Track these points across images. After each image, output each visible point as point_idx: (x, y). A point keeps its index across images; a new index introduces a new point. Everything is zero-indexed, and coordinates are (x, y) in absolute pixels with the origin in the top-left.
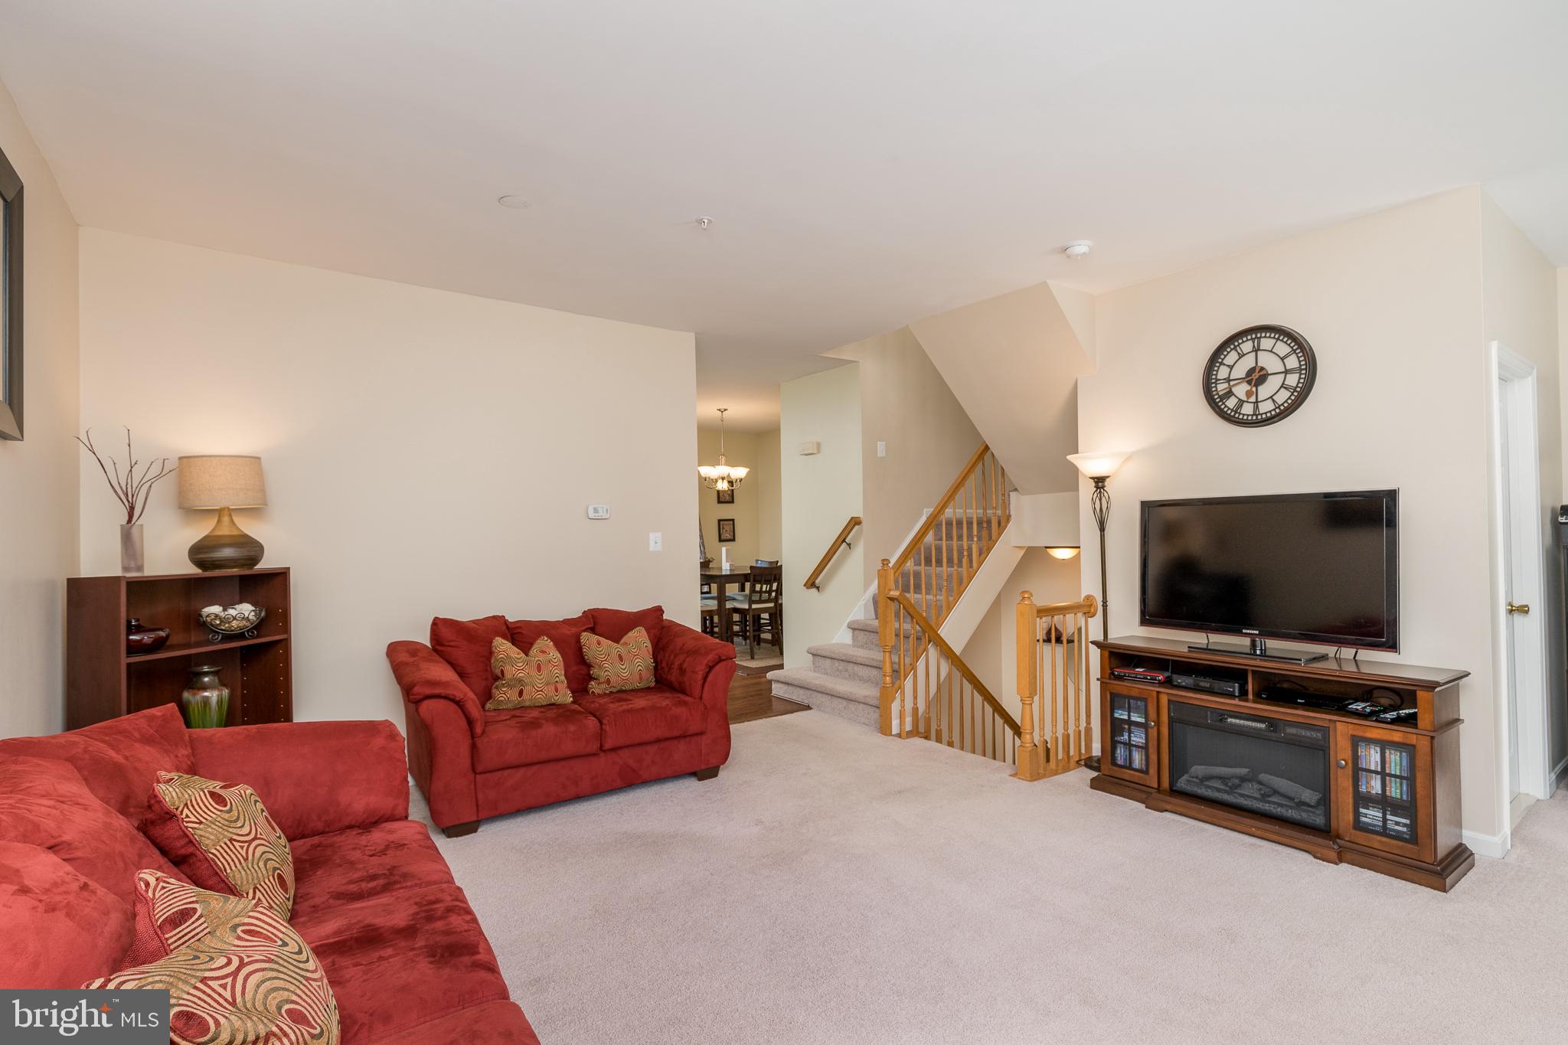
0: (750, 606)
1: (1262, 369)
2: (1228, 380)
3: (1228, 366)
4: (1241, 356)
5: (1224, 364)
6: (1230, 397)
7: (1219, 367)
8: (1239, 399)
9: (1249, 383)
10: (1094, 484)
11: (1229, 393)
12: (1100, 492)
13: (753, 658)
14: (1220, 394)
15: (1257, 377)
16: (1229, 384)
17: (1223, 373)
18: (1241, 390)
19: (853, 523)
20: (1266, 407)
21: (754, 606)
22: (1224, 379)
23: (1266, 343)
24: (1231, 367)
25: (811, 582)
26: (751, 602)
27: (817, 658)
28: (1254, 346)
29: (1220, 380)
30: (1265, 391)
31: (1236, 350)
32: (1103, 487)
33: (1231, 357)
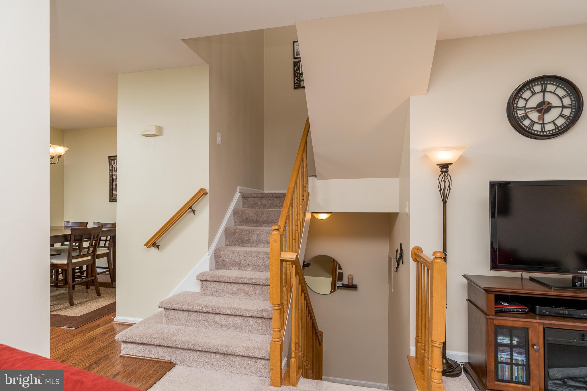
0: (69, 260)
1: (549, 103)
2: (525, 108)
3: (525, 99)
4: (534, 93)
5: (522, 98)
6: (526, 119)
7: (519, 99)
8: (532, 121)
9: (539, 111)
10: (440, 169)
11: (526, 117)
12: (445, 175)
13: (72, 304)
14: (519, 116)
15: (546, 108)
16: (525, 111)
17: (521, 103)
18: (534, 116)
19: (202, 193)
20: (549, 127)
21: (73, 261)
22: (522, 107)
23: (550, 88)
24: (527, 100)
25: (153, 242)
26: (70, 258)
27: (170, 312)
28: (542, 89)
29: (519, 107)
30: (549, 117)
31: (531, 90)
32: (447, 172)
33: (527, 94)
